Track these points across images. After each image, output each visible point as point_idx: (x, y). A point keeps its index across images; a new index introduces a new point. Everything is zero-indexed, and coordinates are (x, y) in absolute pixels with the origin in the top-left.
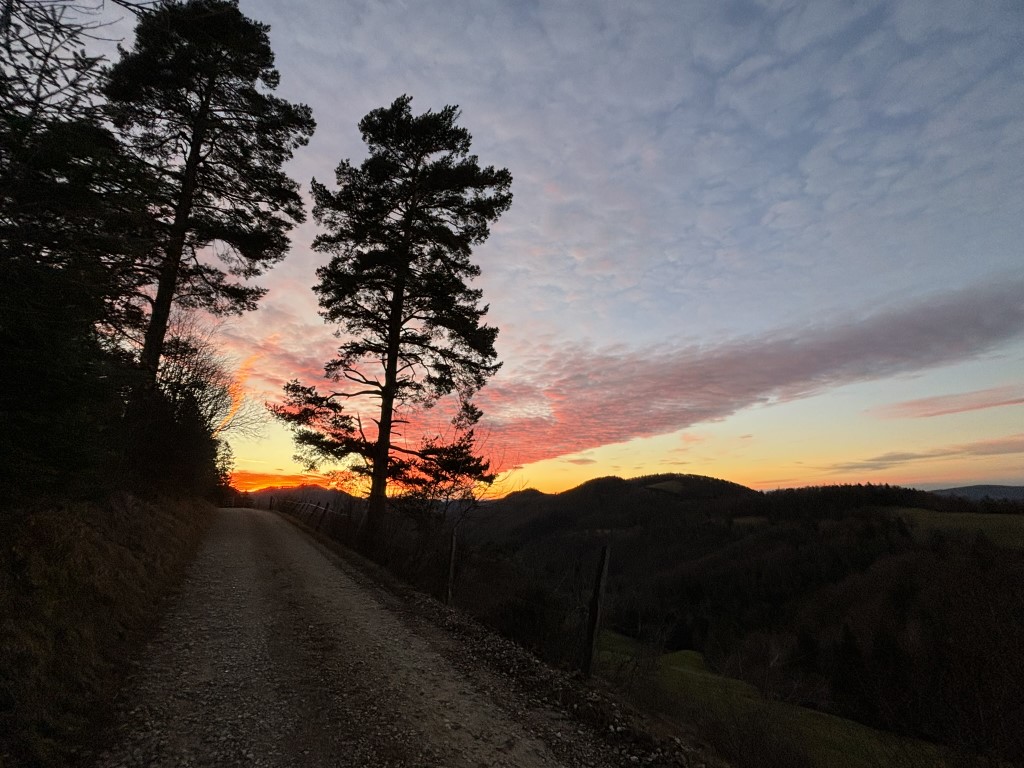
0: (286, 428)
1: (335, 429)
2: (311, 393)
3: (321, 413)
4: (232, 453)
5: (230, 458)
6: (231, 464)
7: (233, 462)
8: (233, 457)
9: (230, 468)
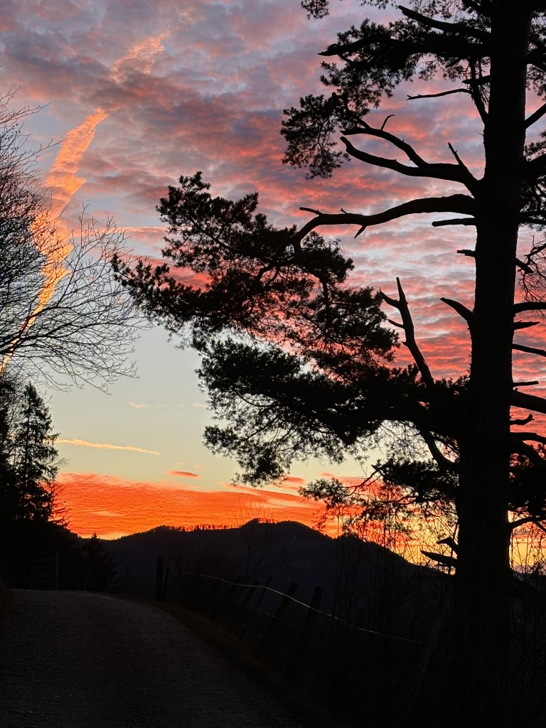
0: (177, 339)
1: (328, 339)
2: (245, 220)
3: (280, 287)
4: (45, 419)
5: (42, 437)
6: (47, 456)
7: (53, 449)
8: (50, 433)
9: (45, 469)
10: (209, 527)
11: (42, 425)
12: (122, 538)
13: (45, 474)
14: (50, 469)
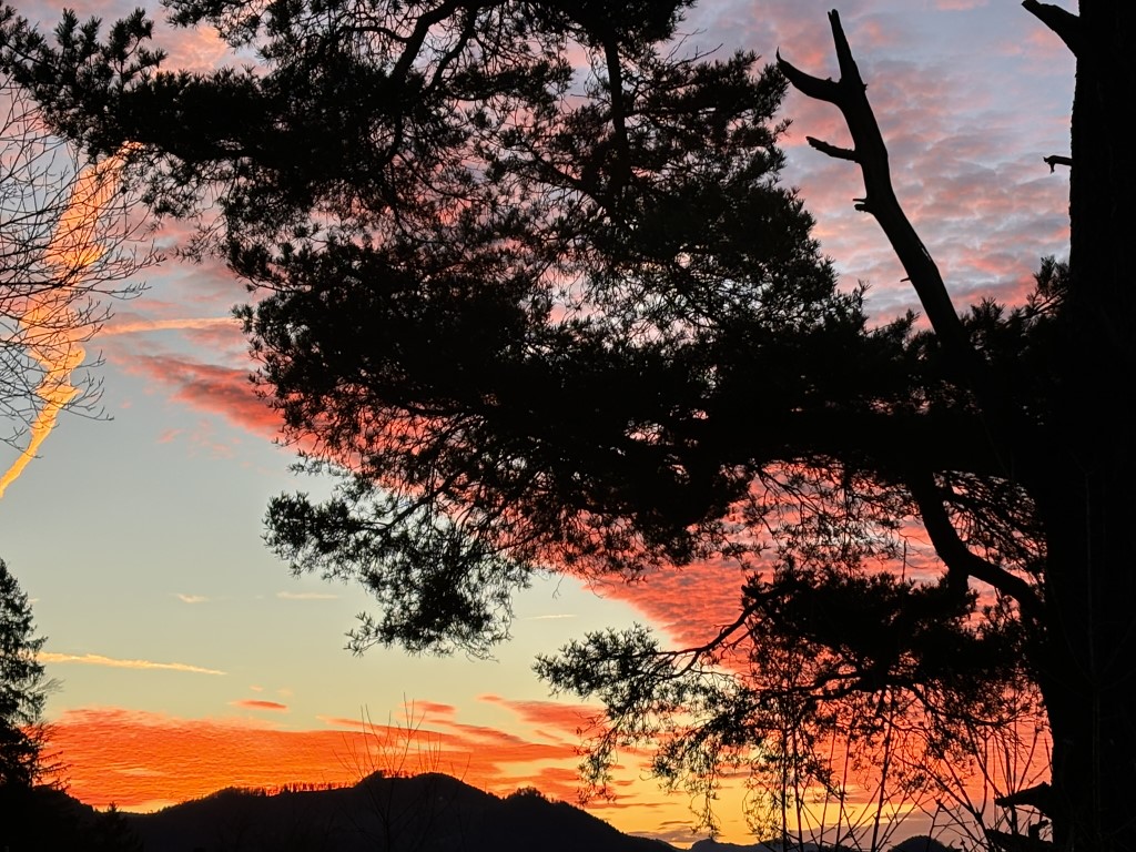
4: (21, 614)
5: (17, 645)
6: (25, 675)
7: (35, 663)
8: (29, 638)
9: (24, 697)
10: (305, 786)
11: (17, 624)
12: (165, 809)
13: (23, 707)
14: (31, 698)
